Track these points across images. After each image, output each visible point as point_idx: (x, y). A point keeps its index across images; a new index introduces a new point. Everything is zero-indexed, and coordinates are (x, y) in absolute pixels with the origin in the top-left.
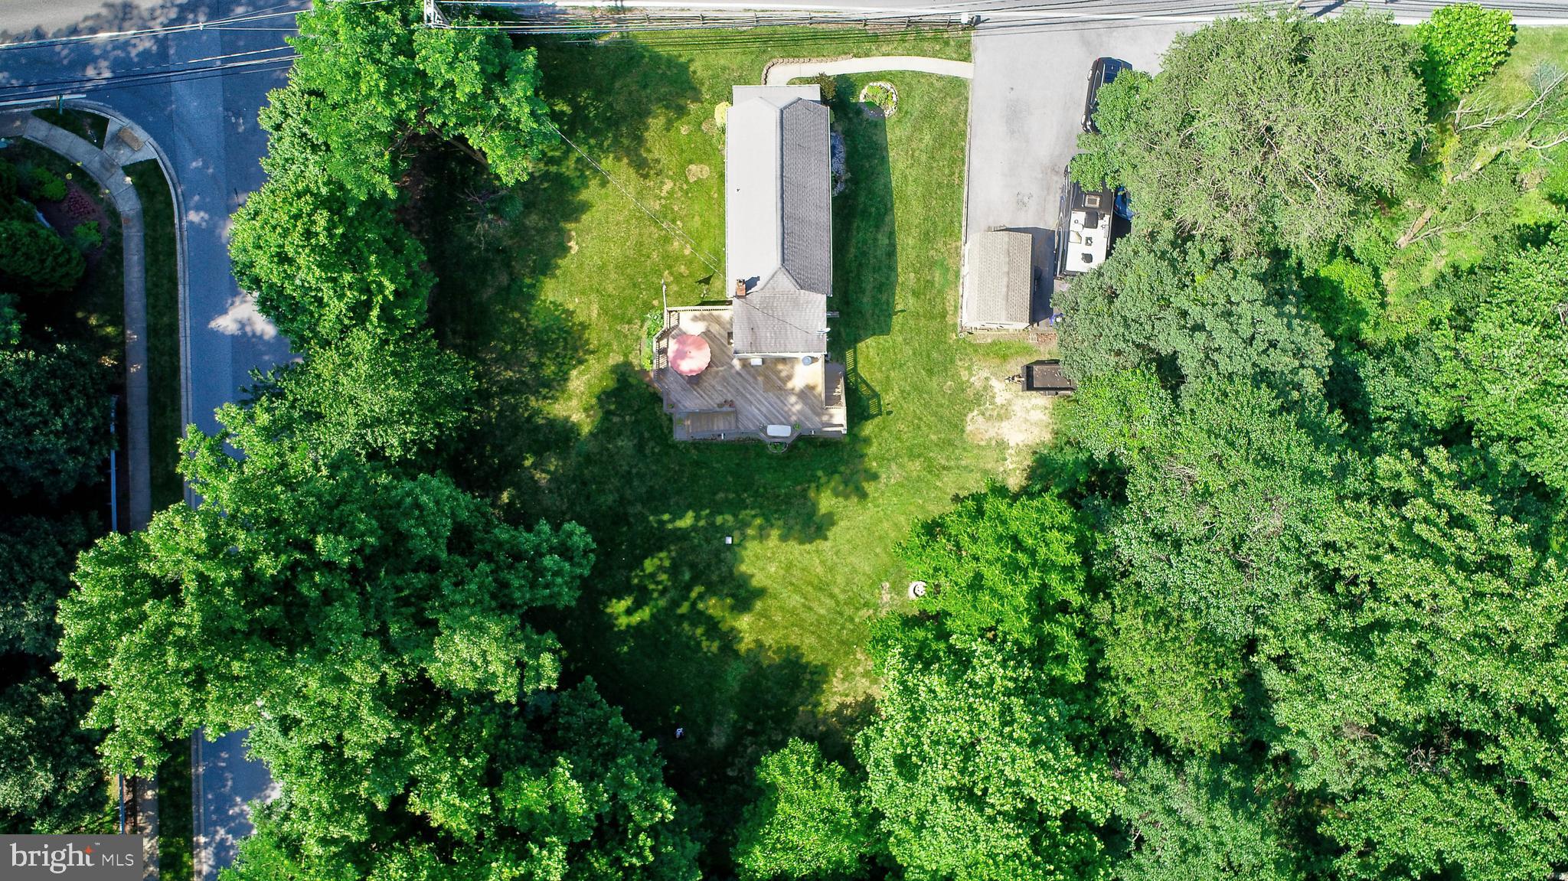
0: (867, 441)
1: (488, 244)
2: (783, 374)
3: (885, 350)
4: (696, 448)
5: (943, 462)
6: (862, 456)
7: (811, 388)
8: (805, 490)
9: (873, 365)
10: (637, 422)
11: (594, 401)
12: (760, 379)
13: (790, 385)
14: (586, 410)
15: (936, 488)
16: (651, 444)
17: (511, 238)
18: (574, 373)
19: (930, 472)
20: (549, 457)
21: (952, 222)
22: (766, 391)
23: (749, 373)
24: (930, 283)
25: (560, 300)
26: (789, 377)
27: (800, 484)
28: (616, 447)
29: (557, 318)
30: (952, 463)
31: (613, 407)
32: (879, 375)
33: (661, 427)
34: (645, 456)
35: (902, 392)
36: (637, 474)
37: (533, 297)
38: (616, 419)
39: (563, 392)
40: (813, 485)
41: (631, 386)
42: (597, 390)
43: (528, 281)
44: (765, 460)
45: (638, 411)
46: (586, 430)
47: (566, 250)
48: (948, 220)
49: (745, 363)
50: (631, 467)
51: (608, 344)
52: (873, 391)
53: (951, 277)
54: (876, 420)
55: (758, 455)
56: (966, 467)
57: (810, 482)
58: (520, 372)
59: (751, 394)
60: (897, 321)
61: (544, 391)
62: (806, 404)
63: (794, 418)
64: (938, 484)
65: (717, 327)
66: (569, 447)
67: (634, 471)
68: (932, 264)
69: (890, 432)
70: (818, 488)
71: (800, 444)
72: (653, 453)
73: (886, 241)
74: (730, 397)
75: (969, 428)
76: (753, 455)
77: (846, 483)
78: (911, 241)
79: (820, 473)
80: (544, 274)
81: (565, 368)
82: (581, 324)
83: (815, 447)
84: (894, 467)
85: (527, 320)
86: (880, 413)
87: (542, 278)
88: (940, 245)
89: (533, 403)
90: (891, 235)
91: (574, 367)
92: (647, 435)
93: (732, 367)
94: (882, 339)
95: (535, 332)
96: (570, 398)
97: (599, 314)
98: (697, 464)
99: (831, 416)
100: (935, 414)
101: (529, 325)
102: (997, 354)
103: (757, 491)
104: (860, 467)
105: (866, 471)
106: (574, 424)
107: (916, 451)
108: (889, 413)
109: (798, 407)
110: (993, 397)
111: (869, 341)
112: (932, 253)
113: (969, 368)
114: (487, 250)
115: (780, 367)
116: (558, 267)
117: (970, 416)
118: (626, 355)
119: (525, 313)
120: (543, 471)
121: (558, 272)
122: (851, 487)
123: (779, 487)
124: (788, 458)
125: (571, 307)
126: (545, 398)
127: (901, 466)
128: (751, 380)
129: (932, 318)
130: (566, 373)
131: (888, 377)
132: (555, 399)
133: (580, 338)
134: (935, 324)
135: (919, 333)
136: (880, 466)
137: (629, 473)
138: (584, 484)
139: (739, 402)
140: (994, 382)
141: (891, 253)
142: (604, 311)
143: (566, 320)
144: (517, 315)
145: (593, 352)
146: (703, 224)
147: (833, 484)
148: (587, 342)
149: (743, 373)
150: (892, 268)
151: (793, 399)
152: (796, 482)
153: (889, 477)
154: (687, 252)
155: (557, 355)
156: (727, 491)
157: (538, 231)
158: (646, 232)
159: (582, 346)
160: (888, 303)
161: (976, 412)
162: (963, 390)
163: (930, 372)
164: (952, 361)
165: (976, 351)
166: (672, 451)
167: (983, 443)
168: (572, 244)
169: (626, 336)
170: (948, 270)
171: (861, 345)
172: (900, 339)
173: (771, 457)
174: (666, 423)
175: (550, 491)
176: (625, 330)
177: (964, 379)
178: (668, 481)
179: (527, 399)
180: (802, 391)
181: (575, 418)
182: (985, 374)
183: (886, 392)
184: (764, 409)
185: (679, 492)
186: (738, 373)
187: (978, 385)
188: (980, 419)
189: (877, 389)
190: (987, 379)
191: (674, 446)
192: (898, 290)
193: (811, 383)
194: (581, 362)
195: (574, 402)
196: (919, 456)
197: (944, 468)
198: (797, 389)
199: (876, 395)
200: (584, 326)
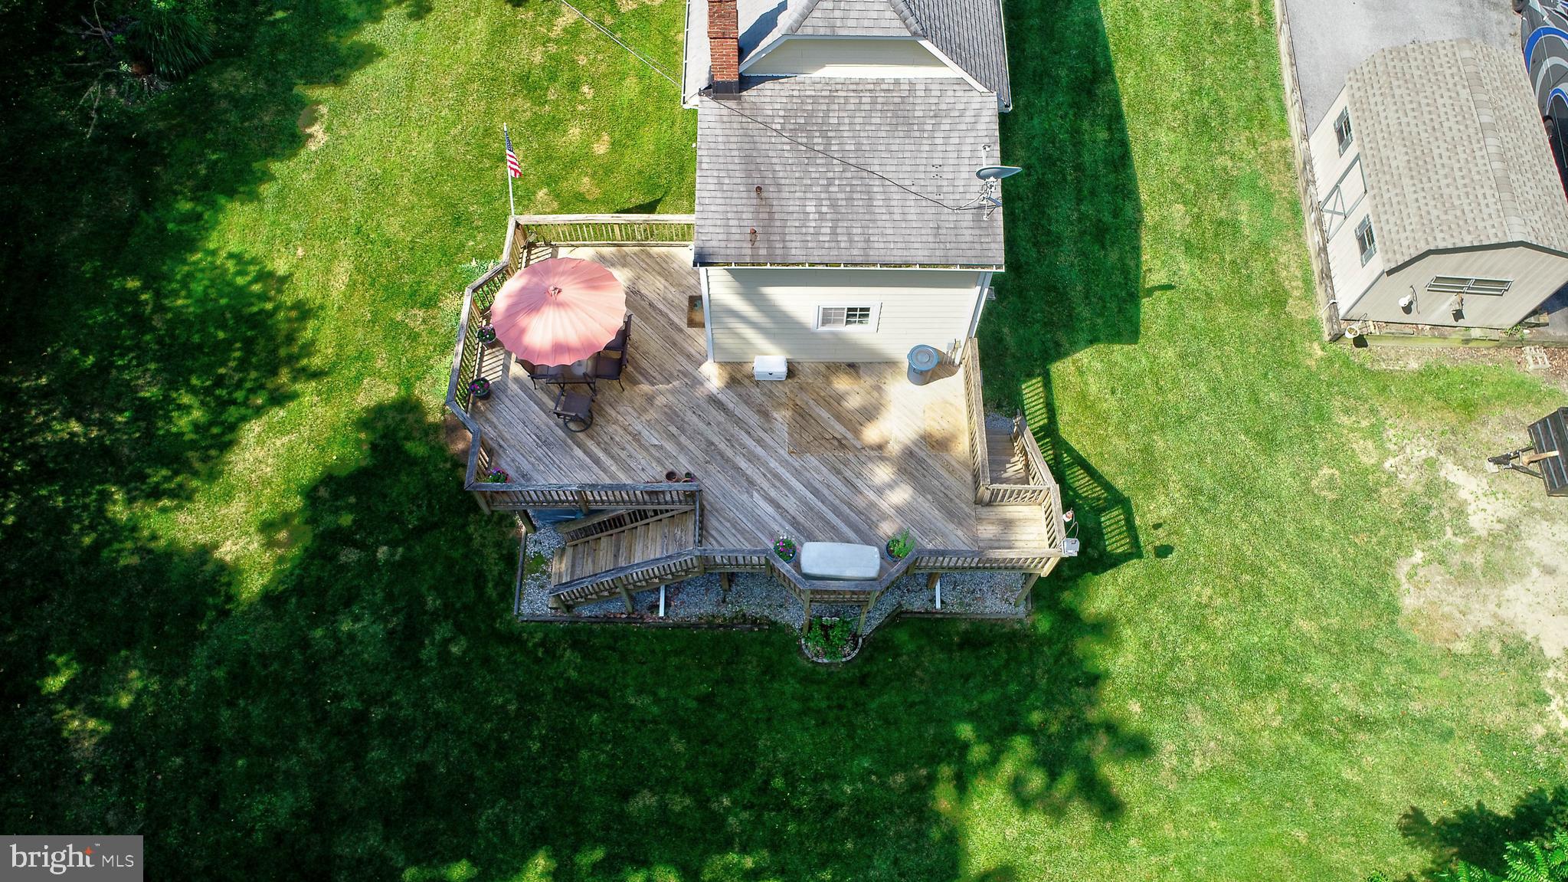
0: (1103, 629)
1: (104, 126)
2: (853, 402)
3: (1132, 383)
4: (575, 645)
5: (1349, 702)
6: (1094, 680)
7: (935, 444)
8: (922, 788)
9: (1103, 418)
10: (406, 567)
11: (295, 503)
12: (782, 417)
13: (872, 434)
14: (267, 527)
15: (1344, 789)
16: (442, 631)
17: (165, 115)
18: (252, 430)
19: (1314, 735)
20: (127, 665)
21: (1261, 100)
22: (798, 449)
23: (747, 401)
24: (1227, 227)
25: (258, 249)
26: (870, 413)
27: (904, 767)
28: (334, 635)
29: (241, 292)
30: (1381, 708)
31: (346, 520)
32: (1120, 445)
33: (480, 578)
34: (417, 665)
35: (1196, 492)
36: (388, 722)
37: (187, 244)
38: (350, 556)
39: (212, 476)
40: (946, 771)
41: (412, 461)
42: (307, 474)
43: (185, 206)
44: (791, 686)
45: (419, 532)
46: (254, 584)
47: (295, 141)
48: (1250, 95)
49: (738, 377)
50: (370, 701)
51: (363, 356)
52: (1108, 487)
53: (1279, 211)
54: (1128, 571)
55: (770, 671)
56: (1426, 723)
57: (933, 760)
58: (102, 423)
59: (752, 458)
60: (1152, 311)
61: (158, 475)
62: (921, 488)
63: (887, 529)
64: (1348, 774)
65: (660, 283)
66: (194, 637)
67: (377, 714)
68: (1227, 185)
69: (1172, 608)
70: (962, 784)
71: (902, 636)
72: (444, 656)
73: (1103, 135)
74: (684, 465)
75: (1409, 602)
76: (752, 670)
77: (1052, 764)
78: (1164, 137)
79: (965, 731)
80: (231, 193)
81: (233, 413)
82: (299, 306)
83: (947, 648)
84: (1198, 720)
85: (158, 294)
86: (1135, 551)
87: (222, 200)
88: (1240, 145)
89: (119, 511)
90: (1115, 120)
91: (259, 411)
92: (432, 602)
93: (696, 382)
94: (1119, 352)
95: (172, 325)
96: (228, 496)
97: (352, 285)
98: (578, 695)
99: (1007, 524)
100: (1302, 558)
101: (160, 308)
102: (1443, 398)
103: (764, 787)
104: (1093, 715)
105: (1111, 728)
106: (222, 567)
107: (1259, 666)
108: (1163, 551)
109: (901, 495)
110: (1460, 512)
111: (1085, 356)
112: (1222, 161)
113: (1375, 433)
114: (97, 140)
115: (842, 384)
116: (267, 177)
117: (1403, 569)
118: (407, 383)
119: (154, 280)
120: (94, 711)
121: (267, 190)
122: (1068, 780)
123: (835, 778)
124: (863, 681)
125: (281, 267)
126: (156, 494)
127: (1222, 717)
128: (753, 419)
129: (1253, 305)
130: (233, 427)
131: (1147, 450)
132: (182, 495)
133: (290, 339)
134: (1260, 319)
135: (1217, 341)
136: (1153, 710)
137: (360, 718)
138: (212, 753)
139: (715, 484)
140: (1451, 471)
141: (1120, 159)
142: (366, 276)
143: (264, 297)
144: (133, 284)
145: (317, 375)
146: (645, 92)
147: (1008, 767)
148: (308, 349)
149: (729, 400)
150: (1125, 190)
151: (882, 473)
152: (890, 761)
153: (1184, 752)
154: (601, 148)
155: (220, 381)
156: (665, 785)
157: (236, 101)
158: (502, 106)
159: (291, 359)
160: (1125, 271)
161: (1418, 556)
162: (1370, 493)
163: (1267, 440)
164: (1322, 416)
165: (1384, 389)
166: (501, 653)
167: (1461, 647)
168: (316, 129)
169: (414, 337)
170: (1269, 197)
171: (1062, 369)
172: (1169, 354)
173: (810, 677)
174: (494, 568)
175: (100, 778)
176: (416, 325)
177: (1369, 461)
178: (481, 748)
179: (105, 497)
180: (909, 454)
181: (227, 551)
182: (1421, 451)
183: (1148, 491)
184: (790, 504)
185: (510, 786)
186: (713, 400)
187: (1410, 480)
188: (1437, 575)
189: (1120, 483)
190: (1431, 463)
191: (512, 639)
192: (1146, 240)
193: (935, 425)
194: (279, 398)
195: (237, 508)
196: (1272, 683)
197: (1360, 722)
198: (894, 448)
199: (1118, 500)
200: (304, 312)
